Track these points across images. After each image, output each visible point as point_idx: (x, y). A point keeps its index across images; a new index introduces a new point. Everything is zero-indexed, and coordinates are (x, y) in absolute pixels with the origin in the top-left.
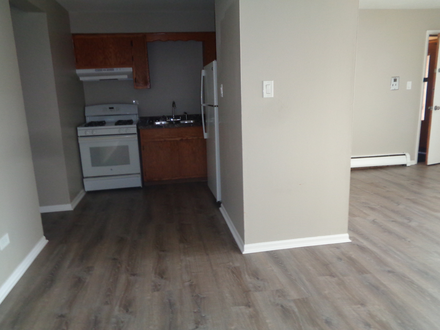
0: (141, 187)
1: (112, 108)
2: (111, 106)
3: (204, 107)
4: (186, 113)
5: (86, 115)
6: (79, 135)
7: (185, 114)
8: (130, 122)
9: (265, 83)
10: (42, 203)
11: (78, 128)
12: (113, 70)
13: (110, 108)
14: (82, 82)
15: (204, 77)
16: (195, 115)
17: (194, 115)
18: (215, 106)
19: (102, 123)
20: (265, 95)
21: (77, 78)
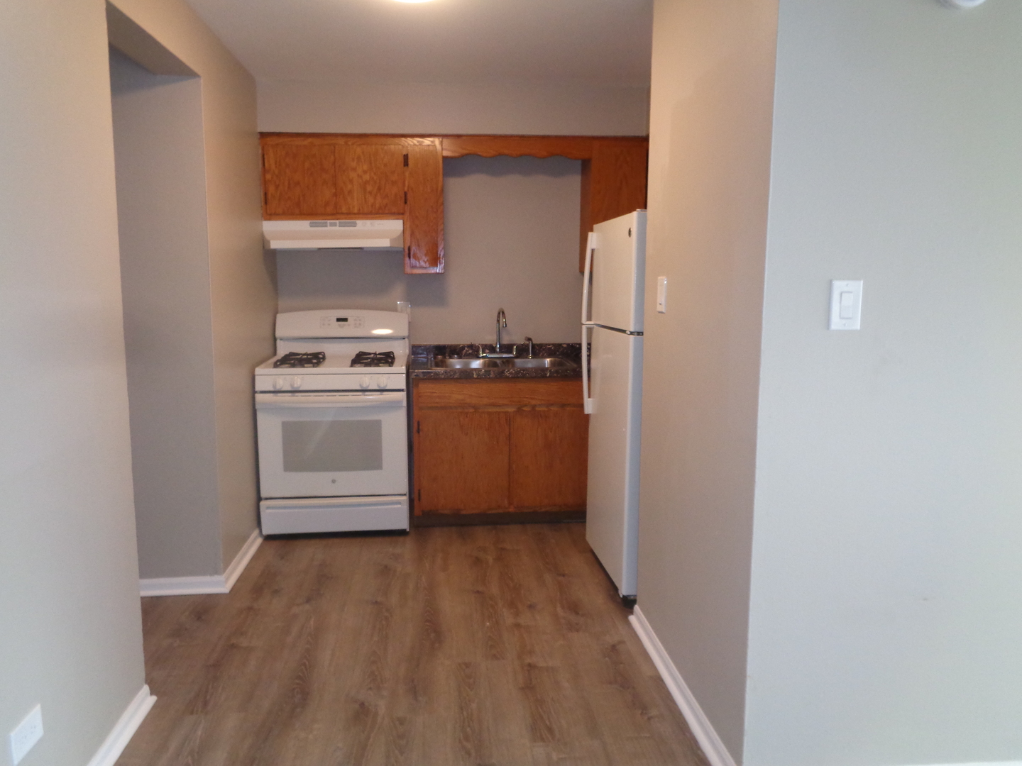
0: (408, 530)
1: (345, 320)
2: (342, 314)
3: (590, 330)
4: (529, 339)
5: (278, 334)
6: (258, 388)
7: (527, 342)
8: (387, 359)
9: (839, 286)
10: (147, 569)
11: (258, 371)
12: (355, 225)
13: (339, 320)
14: (274, 252)
15: (593, 251)
16: (554, 345)
17: (549, 345)
18: (632, 333)
19: (316, 359)
20: (836, 323)
21: (264, 242)
